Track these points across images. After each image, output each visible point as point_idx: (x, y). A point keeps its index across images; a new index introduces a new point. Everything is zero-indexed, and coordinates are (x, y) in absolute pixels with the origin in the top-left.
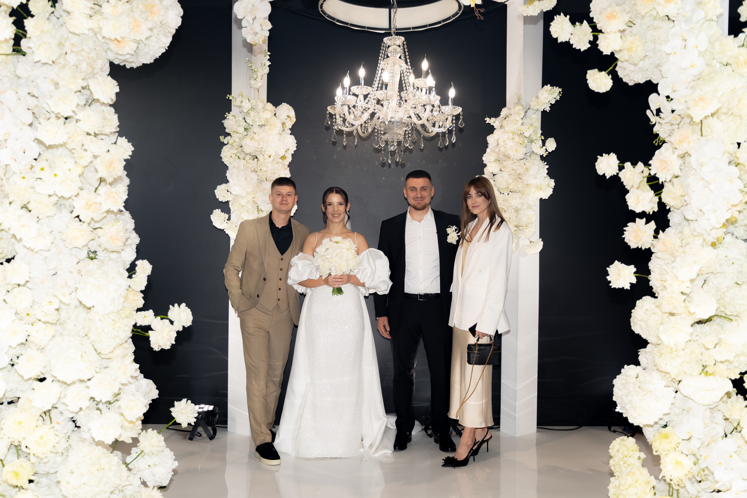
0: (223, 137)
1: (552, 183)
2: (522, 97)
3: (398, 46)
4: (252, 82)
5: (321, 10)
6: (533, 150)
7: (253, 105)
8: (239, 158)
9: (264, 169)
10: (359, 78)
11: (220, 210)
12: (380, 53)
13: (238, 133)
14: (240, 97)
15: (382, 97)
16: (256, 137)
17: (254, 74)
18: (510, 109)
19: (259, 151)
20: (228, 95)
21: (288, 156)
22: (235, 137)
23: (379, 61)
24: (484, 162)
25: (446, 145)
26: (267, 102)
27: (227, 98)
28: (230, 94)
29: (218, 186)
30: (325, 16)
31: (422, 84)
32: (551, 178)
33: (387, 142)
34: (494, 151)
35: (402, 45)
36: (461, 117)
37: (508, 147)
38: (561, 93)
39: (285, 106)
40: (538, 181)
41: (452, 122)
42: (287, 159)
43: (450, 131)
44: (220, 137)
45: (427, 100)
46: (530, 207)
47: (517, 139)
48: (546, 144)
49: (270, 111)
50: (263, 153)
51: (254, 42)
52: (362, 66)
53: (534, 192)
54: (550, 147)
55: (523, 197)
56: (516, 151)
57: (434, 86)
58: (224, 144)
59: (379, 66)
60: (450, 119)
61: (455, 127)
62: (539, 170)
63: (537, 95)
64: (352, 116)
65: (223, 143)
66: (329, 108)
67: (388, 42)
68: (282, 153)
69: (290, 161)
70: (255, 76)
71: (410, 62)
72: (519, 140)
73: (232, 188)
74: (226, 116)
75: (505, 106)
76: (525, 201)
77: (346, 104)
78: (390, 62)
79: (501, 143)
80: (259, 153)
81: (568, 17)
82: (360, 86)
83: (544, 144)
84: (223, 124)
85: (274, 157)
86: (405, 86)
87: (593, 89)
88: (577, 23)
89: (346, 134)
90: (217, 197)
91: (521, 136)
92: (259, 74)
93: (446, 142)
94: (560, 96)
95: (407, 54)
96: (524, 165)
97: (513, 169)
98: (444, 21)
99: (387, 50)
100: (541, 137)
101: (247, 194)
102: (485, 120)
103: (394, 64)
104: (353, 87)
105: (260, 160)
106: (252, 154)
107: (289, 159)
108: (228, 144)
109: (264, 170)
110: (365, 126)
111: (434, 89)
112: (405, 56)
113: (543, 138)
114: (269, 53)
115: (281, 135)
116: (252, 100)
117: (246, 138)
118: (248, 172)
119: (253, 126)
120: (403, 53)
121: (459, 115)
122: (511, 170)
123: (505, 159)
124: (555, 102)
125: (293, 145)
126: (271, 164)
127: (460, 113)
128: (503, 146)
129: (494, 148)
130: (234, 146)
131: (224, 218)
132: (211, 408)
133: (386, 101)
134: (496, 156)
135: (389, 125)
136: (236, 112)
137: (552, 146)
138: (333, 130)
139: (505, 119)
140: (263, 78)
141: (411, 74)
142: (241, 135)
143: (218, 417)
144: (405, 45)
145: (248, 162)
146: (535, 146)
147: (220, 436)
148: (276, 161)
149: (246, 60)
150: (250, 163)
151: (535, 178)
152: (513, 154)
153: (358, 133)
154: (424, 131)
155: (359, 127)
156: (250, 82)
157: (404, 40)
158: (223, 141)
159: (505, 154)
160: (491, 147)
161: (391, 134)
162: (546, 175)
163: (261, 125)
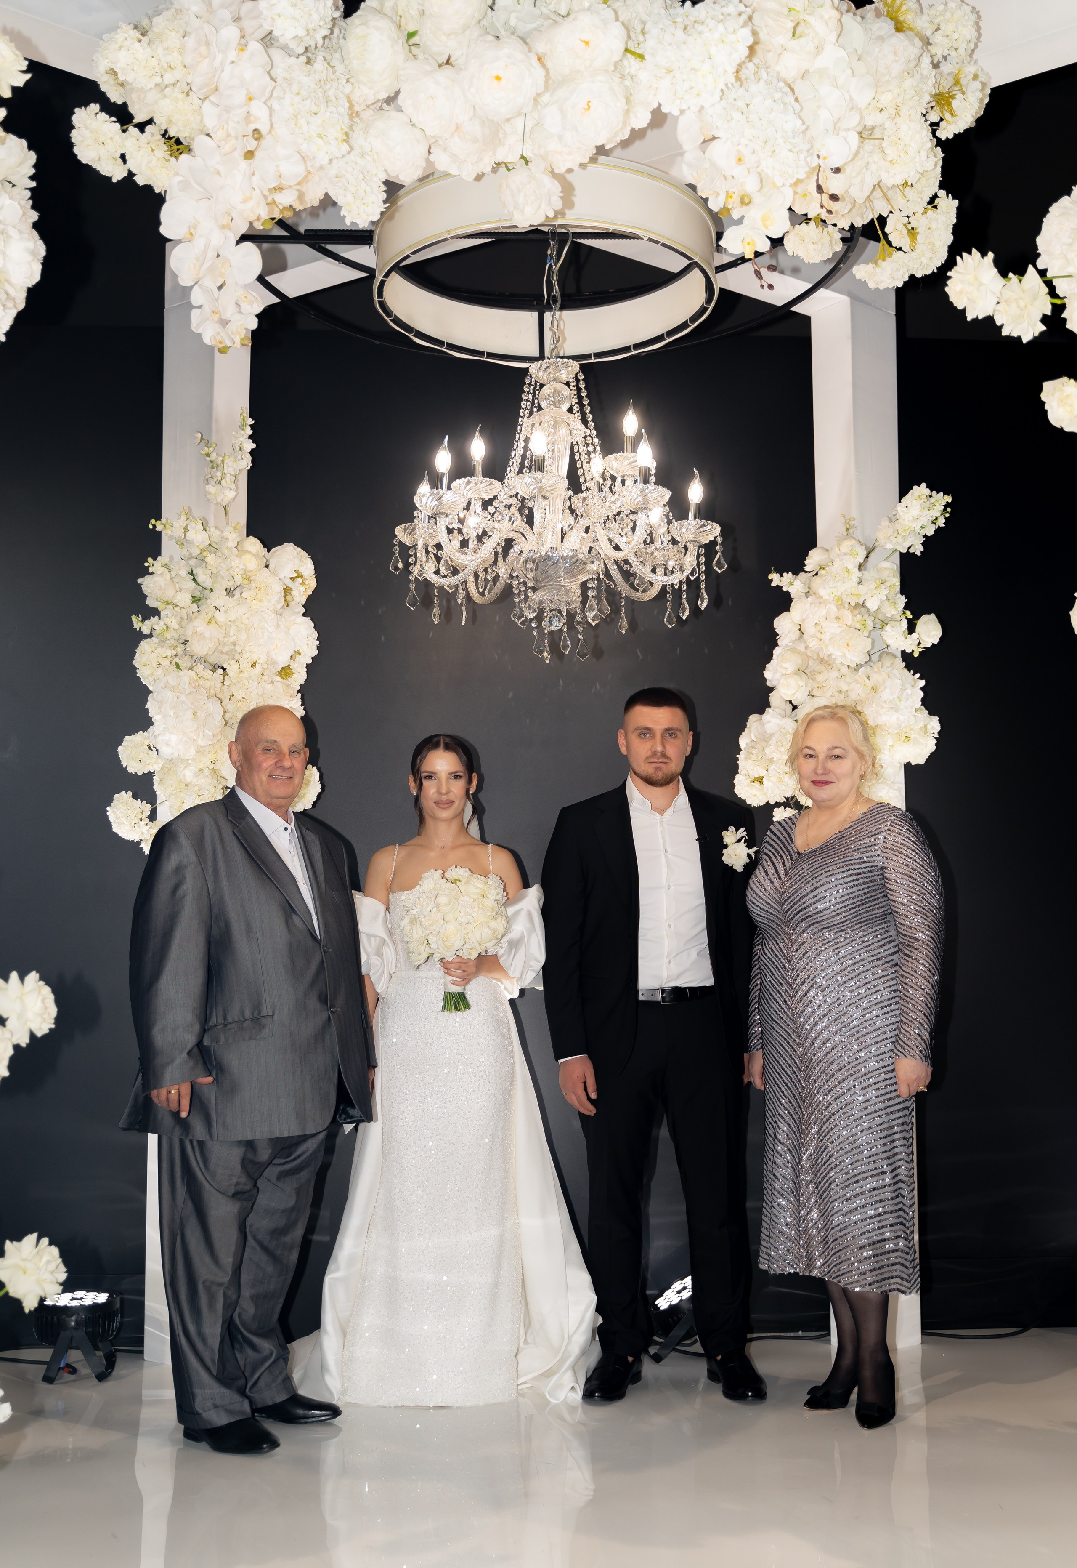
0: (140, 618)
1: (934, 725)
2: (855, 522)
3: (565, 383)
4: (211, 489)
5: (379, 301)
6: (889, 642)
7: (213, 539)
8: (178, 666)
9: (239, 695)
10: (472, 460)
11: (130, 793)
13: (176, 606)
14: (183, 518)
15: (531, 490)
16: (220, 617)
17: (214, 470)
18: (828, 551)
19: (227, 653)
20: (153, 521)
21: (298, 670)
22: (170, 615)
23: (520, 419)
25: (684, 618)
26: (248, 536)
27: (151, 527)
28: (158, 517)
29: (127, 737)
30: (388, 319)
31: (623, 468)
32: (930, 714)
34: (793, 650)
35: (575, 384)
36: (718, 547)
37: (826, 637)
38: (949, 510)
39: (292, 548)
40: (902, 718)
41: (698, 558)
42: (294, 676)
43: (692, 585)
44: (134, 618)
45: (637, 500)
47: (848, 617)
48: (918, 628)
49: (256, 556)
50: (237, 657)
51: (219, 342)
52: (477, 434)
53: (891, 746)
54: (929, 636)
56: (848, 645)
57: (653, 471)
58: (140, 636)
59: (519, 431)
60: (693, 551)
61: (706, 572)
62: (903, 690)
63: (894, 513)
64: (457, 544)
65: (140, 632)
66: (398, 530)
67: (541, 374)
68: (283, 660)
69: (303, 683)
70: (219, 474)
71: (593, 420)
72: (853, 620)
73: (160, 738)
74: (146, 564)
75: (813, 544)
77: (443, 513)
78: (546, 418)
79: (809, 629)
80: (227, 657)
81: (991, 255)
82: (473, 478)
83: (911, 629)
84: (139, 586)
85: (265, 666)
87: (1058, 426)
88: (1011, 275)
89: (439, 597)
90: (124, 763)
91: (857, 611)
92: (229, 472)
93: (684, 611)
94: (946, 518)
95: (586, 402)
96: (867, 680)
97: (840, 692)
98: (670, 333)
99: (538, 395)
100: (904, 613)
101: (197, 752)
102: (770, 577)
103: (556, 425)
104: (457, 480)
105: (231, 674)
106: (210, 661)
107: (300, 676)
108: (150, 636)
109: (240, 697)
110: (485, 579)
111: (653, 479)
112: (582, 406)
113: (910, 617)
114: (251, 422)
115: (281, 615)
116: (213, 529)
117: (197, 620)
118: (202, 697)
119: (212, 590)
120: (577, 401)
121: (714, 543)
122: (836, 694)
123: (821, 667)
124: (936, 531)
125: (310, 643)
126: (256, 684)
127: (715, 538)
128: (814, 636)
129: (791, 644)
130: (168, 642)
131: (142, 814)
132: (102, 1298)
133: (540, 500)
134: (800, 661)
135: (546, 567)
136: (171, 558)
137: (933, 633)
138: (409, 581)
139: (817, 574)
140: (238, 480)
141: (595, 448)
142: (184, 612)
143: (119, 1319)
144: (581, 383)
145: (200, 676)
146: (893, 633)
147: (123, 1372)
148: (269, 677)
149: (196, 438)
150: (206, 678)
151: (896, 709)
152: (841, 654)
153: (468, 597)
154: (628, 587)
155: (471, 579)
156: (207, 489)
157: (578, 370)
158: (140, 628)
159: (818, 655)
160: (784, 644)
161: (549, 589)
162: (920, 703)
163: (232, 589)
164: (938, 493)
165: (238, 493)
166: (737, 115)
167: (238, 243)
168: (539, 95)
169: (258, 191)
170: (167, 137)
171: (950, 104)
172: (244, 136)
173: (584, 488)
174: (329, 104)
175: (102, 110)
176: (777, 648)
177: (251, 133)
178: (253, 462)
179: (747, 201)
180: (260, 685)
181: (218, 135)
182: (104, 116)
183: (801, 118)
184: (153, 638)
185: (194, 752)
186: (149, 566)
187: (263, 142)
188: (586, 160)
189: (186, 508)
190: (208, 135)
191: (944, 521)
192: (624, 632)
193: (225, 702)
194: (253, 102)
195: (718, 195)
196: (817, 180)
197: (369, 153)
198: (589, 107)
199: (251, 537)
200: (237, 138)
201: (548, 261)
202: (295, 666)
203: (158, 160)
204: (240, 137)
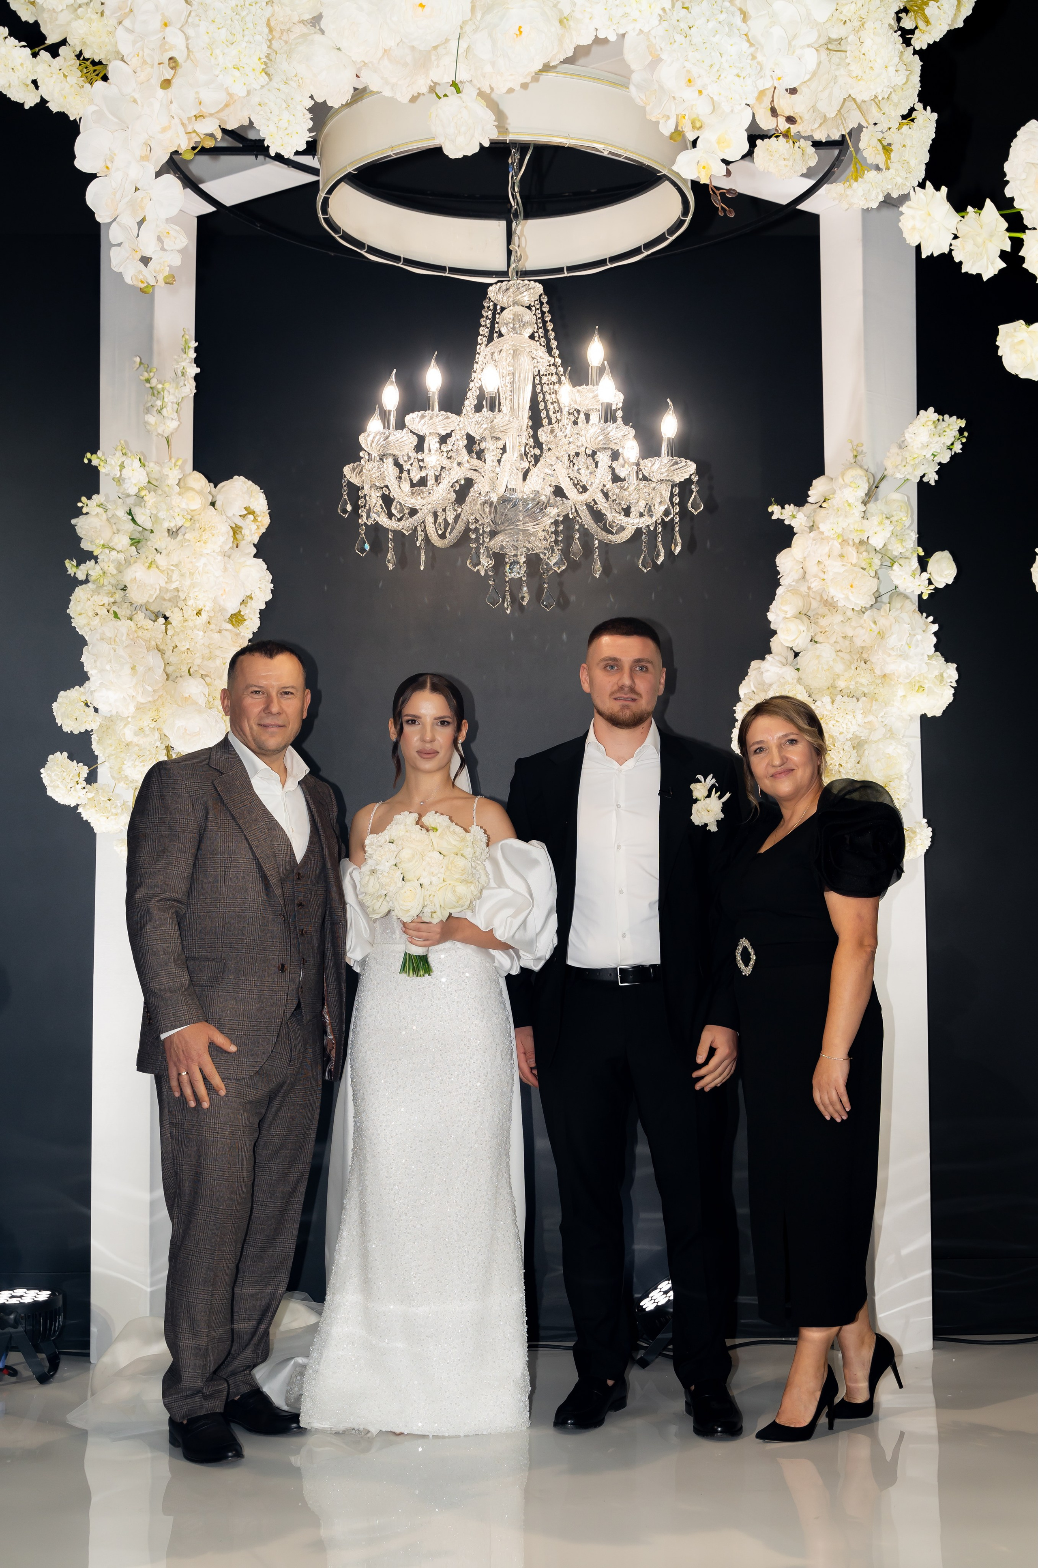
0: (75, 563)
1: (951, 672)
2: (864, 448)
3: (526, 307)
4: (151, 419)
5: (323, 218)
6: (896, 582)
7: (153, 476)
8: (116, 615)
9: (183, 646)
10: (427, 391)
11: (65, 754)
12: (480, 325)
13: (114, 549)
14: (119, 454)
15: (481, 431)
16: (161, 560)
17: (154, 398)
18: (832, 479)
19: (170, 600)
20: (88, 455)
21: (250, 616)
22: (106, 560)
23: (479, 347)
24: (772, 627)
25: (659, 563)
26: (192, 470)
27: (86, 461)
28: (95, 451)
29: (62, 693)
30: (336, 236)
31: (587, 402)
32: (947, 661)
33: (499, 558)
34: (794, 591)
35: (538, 306)
36: (693, 486)
37: (829, 577)
38: (966, 434)
39: (241, 483)
40: (911, 666)
41: (670, 499)
42: (246, 623)
43: (667, 526)
44: (67, 562)
45: (601, 440)
46: (891, 734)
47: (852, 554)
48: (930, 568)
49: (200, 493)
50: (180, 604)
51: (142, 282)
52: (433, 363)
53: (904, 696)
54: (941, 576)
55: (874, 707)
56: (852, 586)
57: (620, 405)
58: (75, 583)
59: (477, 360)
61: (680, 513)
62: (912, 635)
63: (903, 439)
64: (406, 486)
65: (75, 578)
66: (347, 470)
67: (500, 296)
68: (232, 607)
69: (256, 630)
70: (159, 403)
71: (557, 347)
72: (858, 558)
73: (96, 695)
74: (80, 505)
75: (820, 472)
76: (880, 719)
78: (505, 346)
79: (812, 569)
80: (170, 604)
81: (944, 189)
82: (428, 411)
83: (923, 567)
84: (73, 528)
85: (212, 614)
86: (546, 407)
87: (1014, 372)
88: (970, 209)
89: (393, 539)
90: (59, 722)
91: (863, 548)
92: (169, 398)
93: (658, 555)
94: (962, 444)
95: (550, 328)
96: (873, 626)
97: (845, 637)
98: (648, 246)
99: (497, 320)
100: (916, 550)
101: (137, 709)
102: (770, 509)
103: (515, 353)
104: (411, 414)
105: (174, 623)
106: (152, 608)
107: (252, 623)
108: (86, 581)
109: (184, 649)
110: (445, 520)
111: (620, 414)
112: (546, 331)
113: (922, 554)
114: (195, 344)
115: (228, 557)
116: (152, 465)
117: (136, 565)
118: (141, 650)
119: (152, 532)
120: (541, 325)
121: (688, 481)
122: (840, 640)
123: (823, 610)
124: (952, 458)
125: (263, 586)
126: (201, 633)
127: (691, 475)
128: (816, 576)
129: (794, 583)
130: (105, 588)
131: (79, 776)
132: (43, 1296)
133: (490, 442)
134: (801, 604)
135: (505, 509)
136: (107, 496)
137: (946, 572)
138: (359, 525)
139: (821, 506)
140: (181, 409)
141: (560, 379)
142: (121, 556)
143: (61, 1319)
144: (545, 305)
145: (139, 626)
146: (900, 573)
147: (66, 1375)
148: (216, 625)
149: (135, 362)
150: (146, 628)
151: (904, 656)
152: (843, 596)
153: (427, 539)
154: (599, 530)
155: (430, 519)
156: (146, 419)
157: (542, 292)
158: (75, 573)
159: (821, 596)
160: (787, 584)
161: (509, 533)
162: (934, 649)
163: (174, 530)
164: (951, 416)
165: (181, 423)
166: (679, 38)
167: (158, 174)
168: (465, 22)
169: (177, 120)
170: (81, 58)
171: (924, 10)
172: (160, 64)
173: (545, 422)
174: (246, 32)
175: (10, 34)
176: (780, 587)
177: (167, 62)
178: (197, 388)
179: (698, 125)
180: (206, 635)
181: (134, 62)
182: (12, 41)
183: (748, 41)
184: (89, 584)
185: (133, 709)
186: (83, 507)
187: (180, 71)
188: (528, 80)
189: (122, 442)
190: (123, 60)
191: (961, 446)
192: (597, 576)
193: (168, 653)
194: (168, 29)
195: (668, 118)
196: (773, 101)
197: (293, 78)
198: (521, 32)
199: (195, 471)
200: (152, 66)
201: (510, 169)
202: (247, 612)
203: (72, 86)
204: (156, 64)
